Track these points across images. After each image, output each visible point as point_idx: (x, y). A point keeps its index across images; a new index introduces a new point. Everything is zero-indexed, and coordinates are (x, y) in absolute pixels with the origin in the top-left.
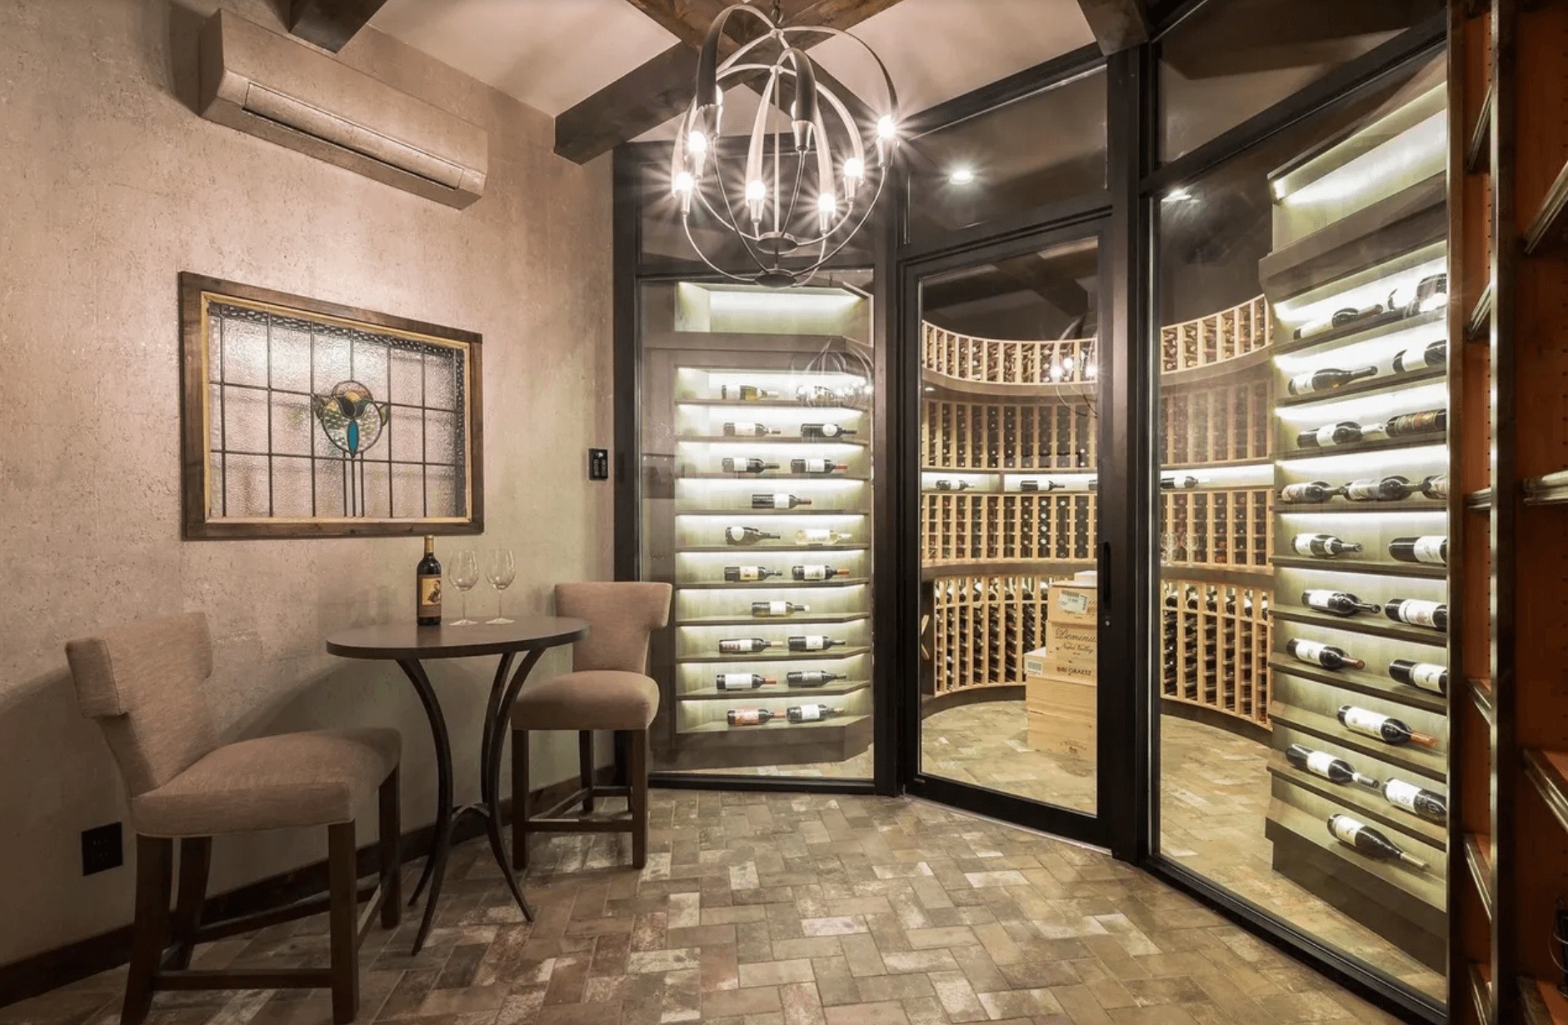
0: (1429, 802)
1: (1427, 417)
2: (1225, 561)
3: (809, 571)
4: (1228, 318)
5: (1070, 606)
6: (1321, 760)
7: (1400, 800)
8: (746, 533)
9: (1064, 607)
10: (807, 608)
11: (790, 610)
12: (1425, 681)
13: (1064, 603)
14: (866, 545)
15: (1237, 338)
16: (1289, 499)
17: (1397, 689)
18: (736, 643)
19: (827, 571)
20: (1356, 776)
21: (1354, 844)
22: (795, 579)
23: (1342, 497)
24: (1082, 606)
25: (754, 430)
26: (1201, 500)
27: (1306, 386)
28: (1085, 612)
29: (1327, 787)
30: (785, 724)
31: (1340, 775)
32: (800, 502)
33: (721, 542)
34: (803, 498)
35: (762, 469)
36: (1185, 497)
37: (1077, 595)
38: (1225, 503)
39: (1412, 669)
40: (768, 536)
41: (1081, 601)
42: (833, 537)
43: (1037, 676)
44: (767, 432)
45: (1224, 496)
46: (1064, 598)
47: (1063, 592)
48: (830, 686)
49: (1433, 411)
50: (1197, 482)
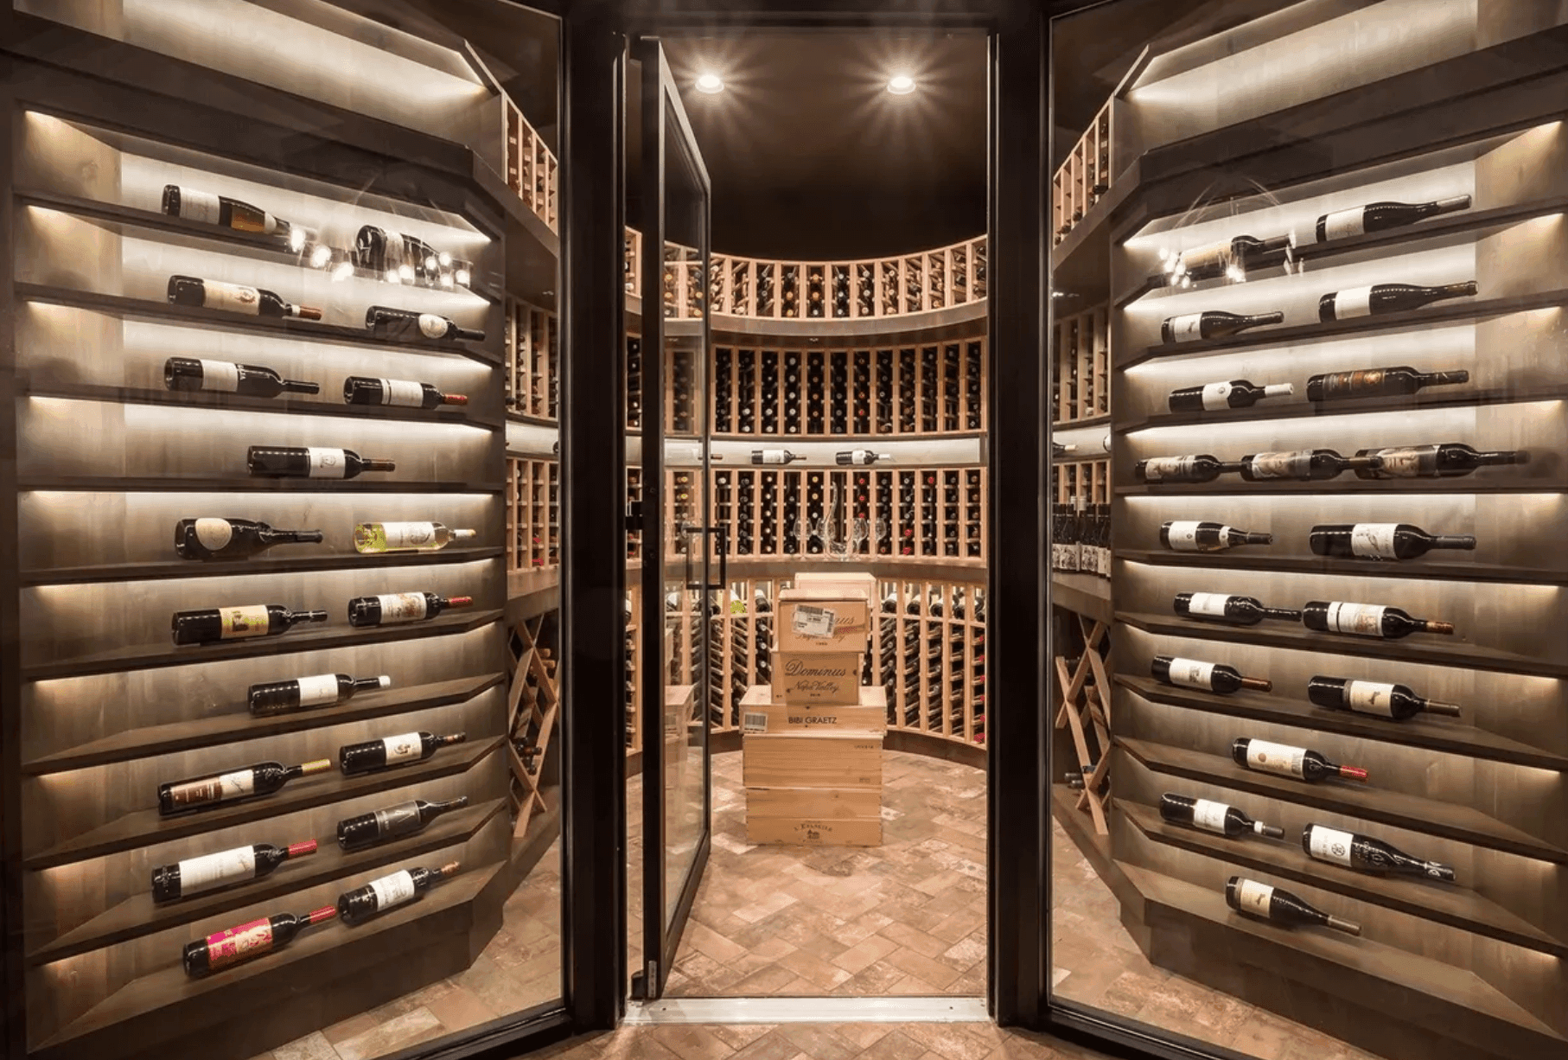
0: (1371, 852)
1: (1372, 377)
2: (912, 553)
3: (390, 603)
4: (937, 260)
5: (811, 628)
6: (1210, 811)
7: (1330, 852)
8: (235, 531)
9: (802, 630)
10: (384, 680)
11: (346, 690)
12: (1369, 703)
13: (802, 625)
14: (496, 549)
15: (949, 287)
16: (1160, 477)
17: (1314, 713)
18: (209, 784)
19: (429, 603)
20: (1259, 826)
21: (1268, 916)
22: (358, 625)
23: (1237, 475)
24: (827, 626)
25: (257, 302)
26: (885, 478)
27: (1190, 330)
28: (830, 635)
29: (1222, 844)
30: (334, 935)
31: (1237, 825)
32: (368, 466)
33: (164, 555)
34: (376, 458)
35: (280, 388)
36: (866, 476)
37: (820, 611)
38: (912, 482)
39: (1345, 688)
40: (293, 538)
41: (825, 620)
42: (440, 535)
43: (758, 734)
44: (289, 312)
45: (911, 475)
46: (802, 617)
47: (801, 609)
48: (436, 831)
49: (1380, 370)
50: (877, 458)
